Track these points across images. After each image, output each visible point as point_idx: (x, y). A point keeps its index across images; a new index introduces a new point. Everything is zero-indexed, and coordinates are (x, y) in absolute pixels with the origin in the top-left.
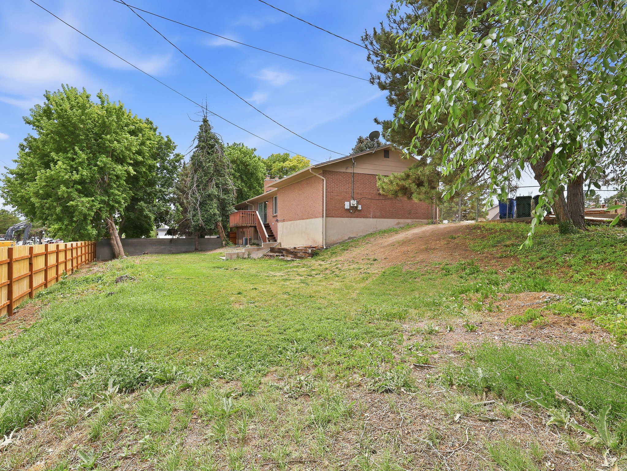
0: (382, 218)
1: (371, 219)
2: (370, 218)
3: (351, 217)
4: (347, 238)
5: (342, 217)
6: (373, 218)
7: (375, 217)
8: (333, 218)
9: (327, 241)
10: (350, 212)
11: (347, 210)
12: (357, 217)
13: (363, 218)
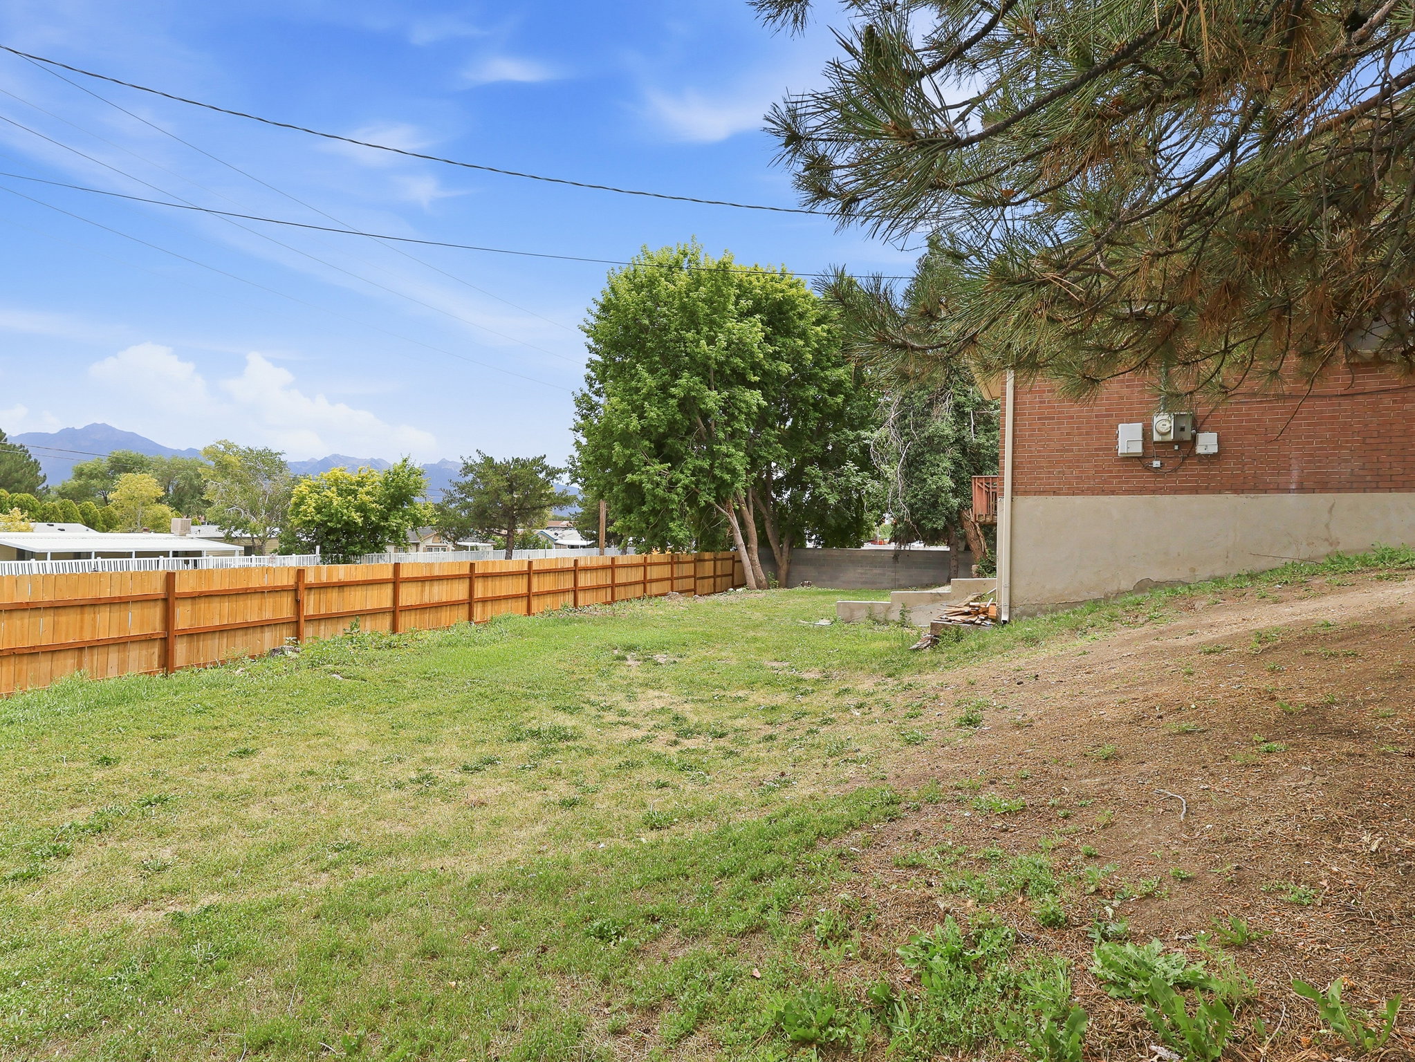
0: (1377, 489)
1: (1291, 499)
2: (1288, 491)
3: (1154, 492)
4: (1126, 585)
5: (1103, 492)
6: (1301, 489)
7: (1323, 487)
8: (1052, 500)
9: (1018, 592)
10: (1148, 468)
11: (1129, 459)
12: (1195, 491)
13: (1236, 491)
